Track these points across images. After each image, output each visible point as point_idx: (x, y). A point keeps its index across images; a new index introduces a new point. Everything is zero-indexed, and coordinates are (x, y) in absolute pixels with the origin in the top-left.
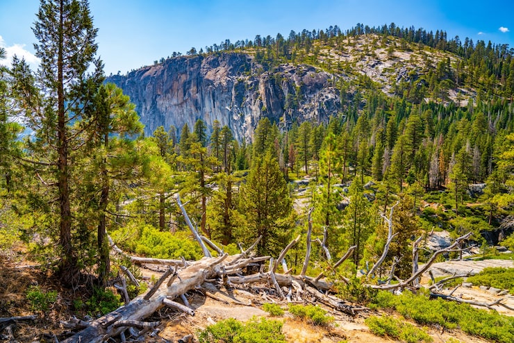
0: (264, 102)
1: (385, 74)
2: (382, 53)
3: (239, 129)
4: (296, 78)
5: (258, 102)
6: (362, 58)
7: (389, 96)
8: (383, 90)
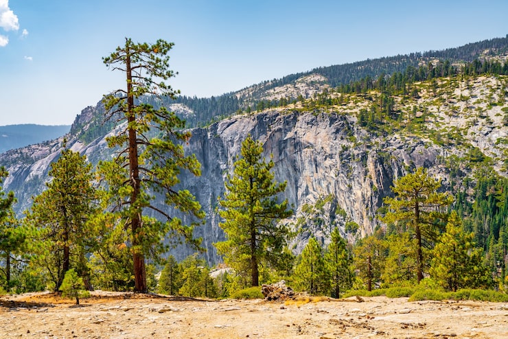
0: (374, 181)
1: (498, 146)
2: (498, 115)
3: (347, 200)
4: (405, 156)
5: (368, 182)
6: (475, 123)
7: (501, 175)
8: (495, 167)
